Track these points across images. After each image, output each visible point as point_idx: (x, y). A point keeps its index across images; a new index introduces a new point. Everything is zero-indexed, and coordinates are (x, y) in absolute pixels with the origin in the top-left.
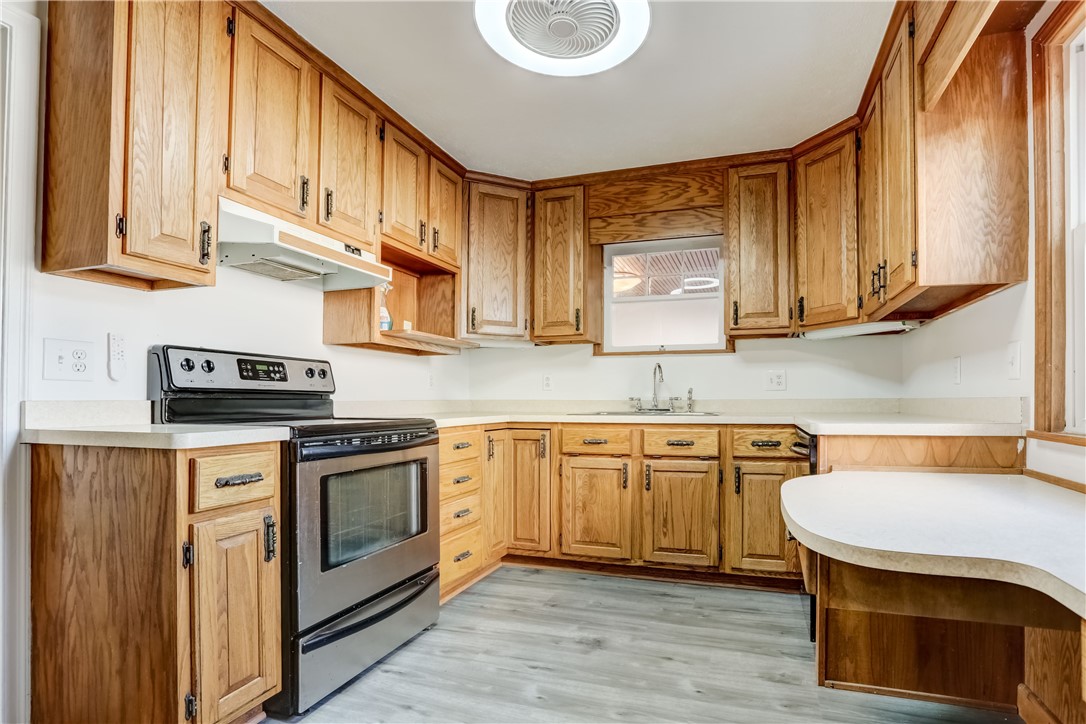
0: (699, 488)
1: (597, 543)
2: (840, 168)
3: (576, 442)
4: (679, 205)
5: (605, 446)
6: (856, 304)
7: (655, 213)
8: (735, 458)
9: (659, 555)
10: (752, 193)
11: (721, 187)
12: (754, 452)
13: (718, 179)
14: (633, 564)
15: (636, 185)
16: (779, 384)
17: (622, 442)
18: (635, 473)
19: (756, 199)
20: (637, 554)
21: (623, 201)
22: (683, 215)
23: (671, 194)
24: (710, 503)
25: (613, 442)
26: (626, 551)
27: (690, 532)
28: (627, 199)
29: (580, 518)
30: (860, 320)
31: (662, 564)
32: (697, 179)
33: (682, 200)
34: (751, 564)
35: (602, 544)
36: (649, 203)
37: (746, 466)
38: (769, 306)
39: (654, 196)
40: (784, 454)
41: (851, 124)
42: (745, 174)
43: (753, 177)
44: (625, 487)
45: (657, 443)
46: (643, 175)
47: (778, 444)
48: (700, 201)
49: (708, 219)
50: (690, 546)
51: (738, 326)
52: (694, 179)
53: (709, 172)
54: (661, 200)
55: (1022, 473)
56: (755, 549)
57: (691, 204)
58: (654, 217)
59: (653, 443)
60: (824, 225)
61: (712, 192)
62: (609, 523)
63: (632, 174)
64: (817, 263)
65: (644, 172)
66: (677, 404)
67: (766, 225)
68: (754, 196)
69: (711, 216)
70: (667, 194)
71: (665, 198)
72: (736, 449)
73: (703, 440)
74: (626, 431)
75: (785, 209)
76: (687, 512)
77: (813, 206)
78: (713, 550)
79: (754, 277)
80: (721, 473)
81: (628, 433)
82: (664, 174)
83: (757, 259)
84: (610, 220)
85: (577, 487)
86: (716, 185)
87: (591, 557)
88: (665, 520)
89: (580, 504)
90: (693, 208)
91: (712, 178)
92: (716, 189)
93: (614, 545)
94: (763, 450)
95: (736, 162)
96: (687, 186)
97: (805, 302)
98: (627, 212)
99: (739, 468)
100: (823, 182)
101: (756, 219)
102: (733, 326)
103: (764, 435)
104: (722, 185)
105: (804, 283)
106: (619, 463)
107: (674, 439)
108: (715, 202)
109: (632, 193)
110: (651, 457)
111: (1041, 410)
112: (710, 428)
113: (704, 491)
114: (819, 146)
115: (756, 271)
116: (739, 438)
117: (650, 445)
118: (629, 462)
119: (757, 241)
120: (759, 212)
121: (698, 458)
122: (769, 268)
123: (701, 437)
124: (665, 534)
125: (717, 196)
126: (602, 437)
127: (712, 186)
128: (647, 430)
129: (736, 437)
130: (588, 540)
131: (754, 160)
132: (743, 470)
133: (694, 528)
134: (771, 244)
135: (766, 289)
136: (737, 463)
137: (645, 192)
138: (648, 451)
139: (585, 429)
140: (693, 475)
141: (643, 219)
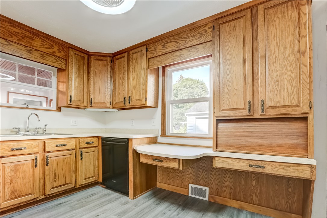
0: (69, 160)
1: (20, 196)
2: (106, 65)
3: (6, 150)
4: (49, 52)
5: (25, 150)
6: (109, 104)
7: (37, 50)
8: (80, 148)
9: (53, 190)
10: (77, 60)
11: (66, 53)
12: (86, 146)
13: (65, 49)
14: (39, 199)
15: (27, 34)
16: (75, 123)
17: (35, 148)
18: (40, 160)
19: (78, 63)
20: (41, 193)
21: (21, 38)
22: (50, 56)
23: (46, 46)
24: (72, 165)
25: (28, 148)
26: (36, 195)
27: (65, 177)
28: (23, 38)
29: (9, 188)
30: (110, 108)
31: (54, 193)
32: (57, 45)
33: (50, 50)
34: (86, 181)
35: (23, 196)
36: (35, 45)
37: (84, 150)
38: (81, 98)
39: (37, 43)
40: (94, 145)
41: (110, 55)
42: (75, 52)
43: (77, 55)
44: (36, 167)
45: (52, 146)
46: (33, 32)
47: (93, 142)
48: (57, 54)
49: (60, 62)
50: (66, 182)
51: (71, 104)
52: (56, 45)
53: (62, 45)
54: (41, 46)
55: (157, 143)
56: (87, 176)
57: (54, 54)
58: (36, 52)
59: (50, 147)
60: (100, 79)
61: (63, 53)
62: (27, 185)
63: (27, 28)
64: (97, 89)
65: (34, 31)
66: (39, 130)
67: (81, 72)
68: (77, 61)
69: (62, 62)
70: (44, 45)
71: (43, 46)
72: (81, 145)
73: (70, 143)
74: (37, 142)
75: (87, 69)
76: (64, 171)
77: (96, 72)
78: (74, 181)
79: (77, 88)
80: (76, 154)
81: (38, 143)
82: (43, 36)
83: (78, 83)
84: (11, 43)
85: (7, 172)
86: (64, 51)
87: (15, 205)
88: (55, 176)
89: (9, 181)
90: (55, 56)
91: (63, 48)
92: (64, 53)
93: (29, 194)
94: (89, 145)
95: (72, 47)
96: (53, 47)
97: (92, 100)
98: (23, 43)
99: (82, 152)
100: (100, 67)
101: (78, 69)
102: (69, 103)
103: (89, 140)
104: (67, 52)
105: (92, 94)
106: (33, 157)
107: (58, 144)
108: (64, 57)
109: (26, 37)
110: (49, 152)
111: (163, 131)
112: (71, 139)
113: (71, 161)
114: (100, 56)
115: (78, 86)
116: (82, 142)
117: (48, 147)
118: (37, 155)
119: (78, 76)
120: (79, 67)
121: (68, 150)
122: (82, 86)
123: (69, 142)
124: (55, 181)
125: (64, 55)
126: (23, 147)
127: (63, 51)
128: (46, 141)
129: (81, 141)
130: (13, 197)
131: (78, 49)
132: (83, 152)
133: (67, 175)
134: (82, 79)
135: (81, 93)
136: (81, 150)
137: (33, 39)
138: (47, 150)
139: (11, 143)
140: (66, 156)
141: (31, 50)
